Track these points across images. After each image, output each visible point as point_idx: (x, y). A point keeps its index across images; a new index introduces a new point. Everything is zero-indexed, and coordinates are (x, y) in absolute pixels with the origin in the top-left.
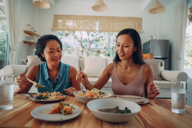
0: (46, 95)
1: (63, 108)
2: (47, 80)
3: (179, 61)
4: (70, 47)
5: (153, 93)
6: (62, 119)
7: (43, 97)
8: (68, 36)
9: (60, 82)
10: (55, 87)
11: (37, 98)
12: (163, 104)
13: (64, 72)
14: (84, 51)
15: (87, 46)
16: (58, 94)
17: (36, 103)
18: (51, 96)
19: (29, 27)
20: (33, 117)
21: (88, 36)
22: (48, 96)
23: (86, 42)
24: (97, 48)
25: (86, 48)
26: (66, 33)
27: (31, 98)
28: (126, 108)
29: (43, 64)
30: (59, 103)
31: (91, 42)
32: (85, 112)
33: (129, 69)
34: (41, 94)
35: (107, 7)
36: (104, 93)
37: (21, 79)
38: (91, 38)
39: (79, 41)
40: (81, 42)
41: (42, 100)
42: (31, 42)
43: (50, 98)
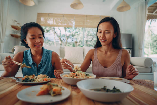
0: (32, 78)
1: (52, 89)
2: (31, 65)
3: (141, 50)
4: (50, 41)
5: (132, 74)
6: (51, 101)
7: (29, 80)
8: (48, 32)
9: (44, 66)
10: (39, 71)
11: (23, 81)
12: (142, 84)
13: (47, 57)
14: (63, 44)
15: (64, 40)
16: (44, 76)
17: (22, 86)
18: (38, 78)
19: (16, 23)
20: (19, 100)
21: (66, 32)
22: (34, 79)
23: (64, 37)
24: (73, 41)
25: (64, 42)
26: (47, 29)
27: (17, 81)
28: (114, 88)
29: (27, 51)
30: (48, 84)
31: (68, 37)
32: (74, 93)
33: (109, 53)
34: (27, 77)
35: (83, 5)
36: (88, 75)
37: (7, 62)
38: (68, 34)
39: (58, 36)
40: (59, 36)
41: (29, 82)
42: (17, 35)
43: (36, 81)
